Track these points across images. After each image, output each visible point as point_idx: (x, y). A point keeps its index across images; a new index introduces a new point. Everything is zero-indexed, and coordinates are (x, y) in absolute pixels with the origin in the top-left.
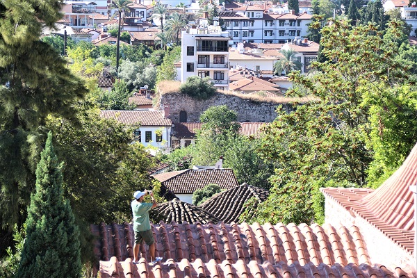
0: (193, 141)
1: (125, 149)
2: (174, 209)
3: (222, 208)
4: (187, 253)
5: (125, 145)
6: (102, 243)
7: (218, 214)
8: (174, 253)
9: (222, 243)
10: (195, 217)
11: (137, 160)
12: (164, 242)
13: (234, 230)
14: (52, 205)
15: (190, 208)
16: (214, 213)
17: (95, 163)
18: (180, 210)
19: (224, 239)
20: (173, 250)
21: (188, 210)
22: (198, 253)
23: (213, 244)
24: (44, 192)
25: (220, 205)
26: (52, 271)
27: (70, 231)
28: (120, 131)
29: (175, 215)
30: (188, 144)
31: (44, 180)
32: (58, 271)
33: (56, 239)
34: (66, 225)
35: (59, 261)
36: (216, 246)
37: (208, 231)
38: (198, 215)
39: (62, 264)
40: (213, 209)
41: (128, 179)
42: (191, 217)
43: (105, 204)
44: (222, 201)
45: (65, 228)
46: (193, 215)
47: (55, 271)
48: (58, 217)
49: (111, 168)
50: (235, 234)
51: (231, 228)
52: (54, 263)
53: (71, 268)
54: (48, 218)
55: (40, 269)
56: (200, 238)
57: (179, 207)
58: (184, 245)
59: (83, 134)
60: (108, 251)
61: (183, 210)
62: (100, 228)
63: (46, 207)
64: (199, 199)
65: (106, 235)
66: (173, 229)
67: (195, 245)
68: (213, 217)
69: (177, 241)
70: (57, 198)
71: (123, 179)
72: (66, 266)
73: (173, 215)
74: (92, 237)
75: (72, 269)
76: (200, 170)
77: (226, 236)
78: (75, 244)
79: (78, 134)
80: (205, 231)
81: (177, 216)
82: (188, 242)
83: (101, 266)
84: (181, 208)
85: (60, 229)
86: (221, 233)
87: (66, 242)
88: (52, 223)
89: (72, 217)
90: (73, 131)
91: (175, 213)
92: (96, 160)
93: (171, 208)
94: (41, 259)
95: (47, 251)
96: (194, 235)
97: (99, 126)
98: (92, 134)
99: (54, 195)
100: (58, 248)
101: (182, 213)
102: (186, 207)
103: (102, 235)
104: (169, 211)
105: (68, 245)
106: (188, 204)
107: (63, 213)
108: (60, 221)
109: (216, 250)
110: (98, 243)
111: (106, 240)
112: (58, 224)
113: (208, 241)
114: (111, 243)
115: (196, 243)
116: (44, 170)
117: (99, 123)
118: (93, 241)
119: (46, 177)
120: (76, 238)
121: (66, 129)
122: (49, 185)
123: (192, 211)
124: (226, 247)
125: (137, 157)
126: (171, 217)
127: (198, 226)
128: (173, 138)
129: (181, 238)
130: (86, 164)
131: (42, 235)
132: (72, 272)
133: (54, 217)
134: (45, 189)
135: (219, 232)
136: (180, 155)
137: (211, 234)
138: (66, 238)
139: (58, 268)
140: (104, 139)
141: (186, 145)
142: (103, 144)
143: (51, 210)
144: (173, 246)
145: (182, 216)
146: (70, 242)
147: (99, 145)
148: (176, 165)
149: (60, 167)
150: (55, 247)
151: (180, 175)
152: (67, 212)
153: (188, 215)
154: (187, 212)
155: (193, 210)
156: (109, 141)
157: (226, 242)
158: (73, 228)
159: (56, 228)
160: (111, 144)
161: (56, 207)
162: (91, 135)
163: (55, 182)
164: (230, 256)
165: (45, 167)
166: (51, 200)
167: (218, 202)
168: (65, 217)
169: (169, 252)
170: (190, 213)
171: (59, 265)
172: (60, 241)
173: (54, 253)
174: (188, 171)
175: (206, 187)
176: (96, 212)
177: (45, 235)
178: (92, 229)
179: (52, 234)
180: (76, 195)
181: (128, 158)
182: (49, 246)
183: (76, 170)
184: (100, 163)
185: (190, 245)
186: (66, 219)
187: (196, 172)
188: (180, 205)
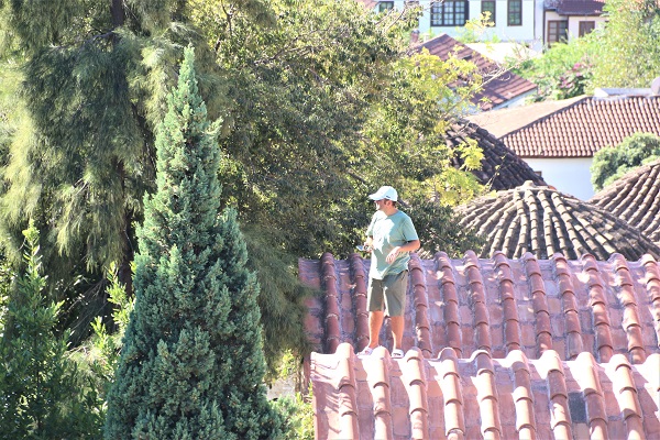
0: (599, 22)
1: (381, 77)
2: (526, 208)
3: (649, 205)
4: (531, 332)
5: (382, 66)
6: (325, 304)
7: (638, 219)
8: (498, 332)
9: (619, 306)
10: (578, 228)
11: (413, 101)
12: (473, 304)
13: (649, 275)
14: (195, 221)
15: (566, 204)
16: (627, 217)
17: (308, 112)
18: (540, 210)
19: (624, 296)
20: (496, 322)
21: (561, 209)
22: (557, 332)
23: (597, 308)
24: (176, 189)
25: (644, 196)
26: (194, 379)
27: (236, 285)
28: (369, 33)
29: (529, 222)
30: (585, 28)
31: (174, 163)
32: (209, 379)
33: (203, 304)
34: (227, 269)
35: (212, 354)
36: (604, 315)
37: (584, 277)
38: (585, 223)
39: (219, 362)
40: (627, 205)
41: (393, 148)
42: (568, 226)
43: (335, 208)
44: (650, 187)
45: (226, 277)
46: (574, 221)
47: (202, 378)
48: (208, 250)
49: (346, 124)
50: (652, 284)
51: (643, 270)
52: (200, 359)
53: (239, 372)
54: (184, 252)
55: (167, 372)
56: (564, 294)
57: (538, 203)
58: (524, 311)
59: (280, 39)
60: (339, 324)
61: (548, 210)
62: (322, 269)
63: (180, 227)
64: (608, 170)
65: (335, 285)
66: (496, 271)
67: (552, 311)
68: (625, 227)
69: (506, 301)
70: (205, 206)
71: (379, 149)
72: (228, 366)
73: (524, 221)
74: (300, 291)
75: (242, 374)
76: (612, 99)
77: (629, 290)
78: (250, 315)
79: (269, 41)
80: (575, 279)
81: (534, 224)
82: (534, 304)
83: (313, 366)
84: (545, 204)
85: (213, 280)
86: (618, 281)
87: (228, 309)
88: (193, 265)
89: (241, 251)
90: (255, 34)
91: (528, 216)
92: (311, 104)
93: (519, 205)
94: (170, 350)
95: (183, 332)
96: (549, 287)
97: (319, 21)
98: (304, 39)
99: (197, 198)
100: (210, 323)
101: (546, 216)
102: (556, 202)
103: (325, 285)
104: (514, 213)
105: (231, 317)
106: (560, 195)
107: (220, 239)
108: (212, 259)
109: (603, 323)
110: (315, 305)
111: (334, 296)
112: (207, 266)
113: (585, 302)
114: (346, 304)
115: (552, 306)
116: (174, 137)
117: (320, 12)
118: (303, 301)
119: (180, 152)
120: (252, 300)
121: (239, 29)
122: (187, 173)
123: (570, 213)
124: (629, 317)
125: (413, 93)
126: (519, 226)
127: (560, 265)
128: (551, 16)
129: (516, 293)
130: (286, 114)
131: (171, 291)
132: (243, 381)
133: (198, 250)
134: (178, 183)
135: (612, 280)
136: (565, 58)
137: (592, 285)
138: (228, 300)
139: (210, 372)
140: (331, 52)
141: (581, 34)
142: (327, 65)
143: (193, 233)
144: (496, 314)
145: (547, 223)
146: (237, 310)
147: (319, 67)
148: (555, 84)
149: (213, 130)
150: (202, 322)
151: (560, 112)
152: (229, 239)
153: (561, 221)
154: (557, 214)
155: (574, 209)
156: (343, 57)
157: (628, 304)
158: (244, 277)
159: (203, 277)
160: (348, 64)
161: (202, 226)
162: (299, 43)
163: (200, 167)
164: (638, 338)
165: (178, 131)
166: (193, 209)
167: (639, 188)
168: (224, 251)
169: (487, 328)
170: (566, 217)
171: (210, 364)
172: (214, 307)
173: (200, 335)
174: (582, 102)
175: (627, 140)
176: (311, 228)
177: (178, 294)
178: (301, 272)
179: (195, 289)
180: (263, 188)
181: (391, 96)
182: (188, 319)
183: (263, 129)
184: (319, 114)
185: (538, 312)
186: (226, 255)
187: (602, 105)
188: (541, 197)
